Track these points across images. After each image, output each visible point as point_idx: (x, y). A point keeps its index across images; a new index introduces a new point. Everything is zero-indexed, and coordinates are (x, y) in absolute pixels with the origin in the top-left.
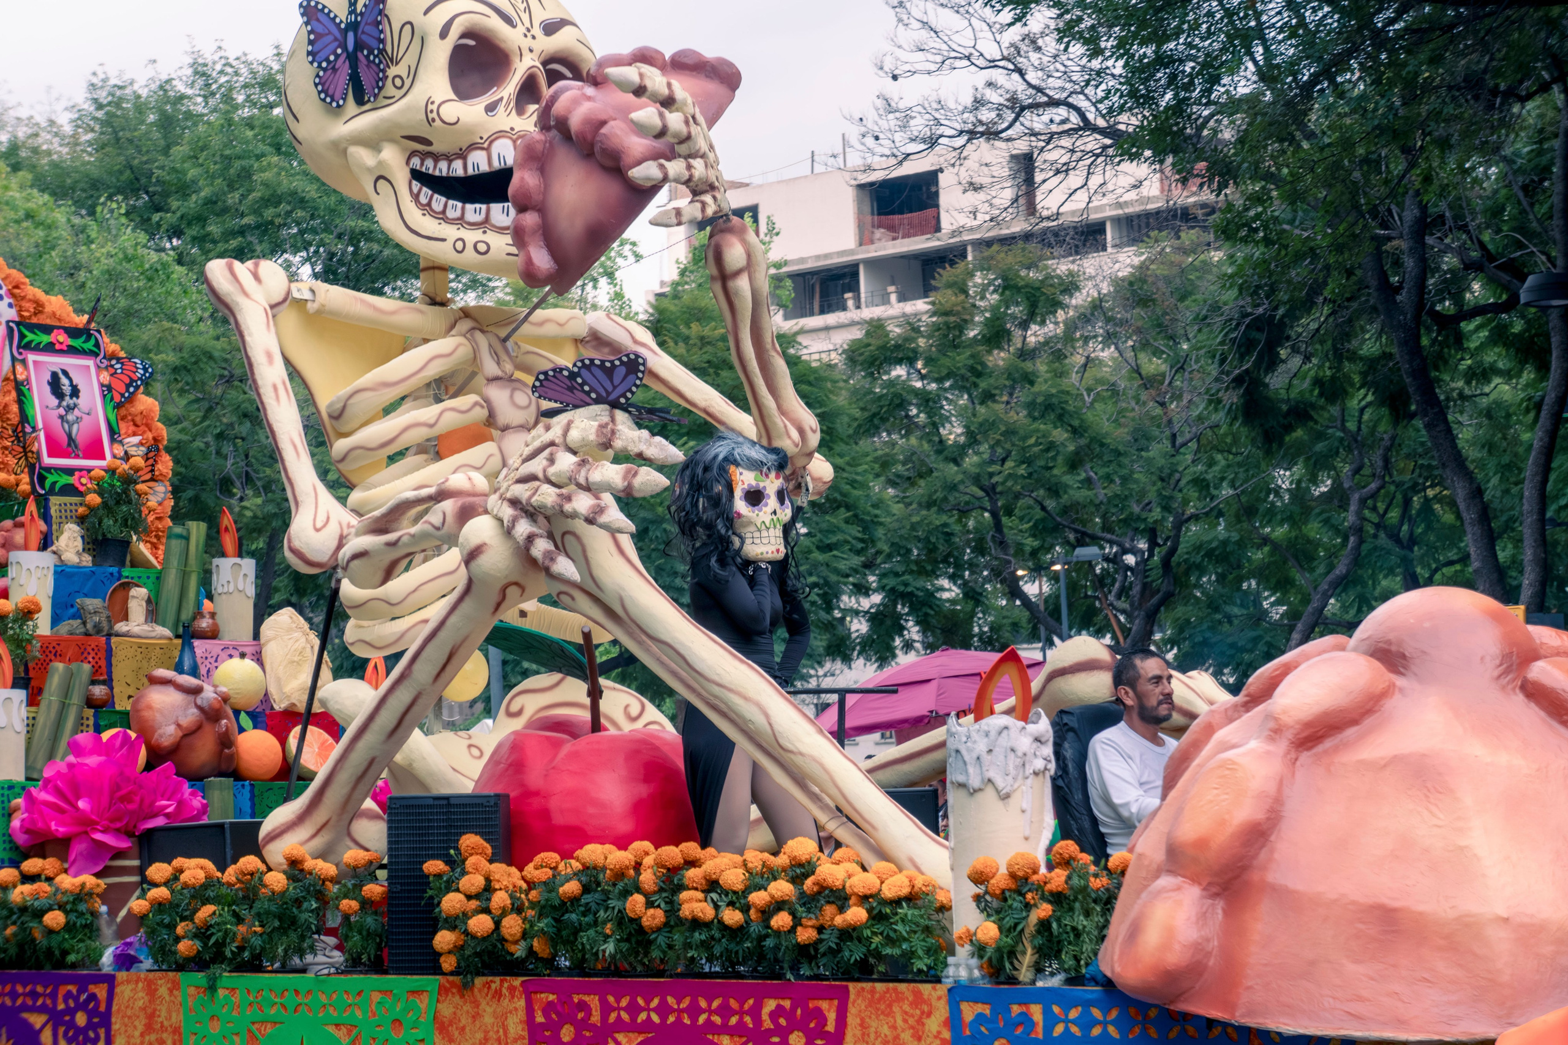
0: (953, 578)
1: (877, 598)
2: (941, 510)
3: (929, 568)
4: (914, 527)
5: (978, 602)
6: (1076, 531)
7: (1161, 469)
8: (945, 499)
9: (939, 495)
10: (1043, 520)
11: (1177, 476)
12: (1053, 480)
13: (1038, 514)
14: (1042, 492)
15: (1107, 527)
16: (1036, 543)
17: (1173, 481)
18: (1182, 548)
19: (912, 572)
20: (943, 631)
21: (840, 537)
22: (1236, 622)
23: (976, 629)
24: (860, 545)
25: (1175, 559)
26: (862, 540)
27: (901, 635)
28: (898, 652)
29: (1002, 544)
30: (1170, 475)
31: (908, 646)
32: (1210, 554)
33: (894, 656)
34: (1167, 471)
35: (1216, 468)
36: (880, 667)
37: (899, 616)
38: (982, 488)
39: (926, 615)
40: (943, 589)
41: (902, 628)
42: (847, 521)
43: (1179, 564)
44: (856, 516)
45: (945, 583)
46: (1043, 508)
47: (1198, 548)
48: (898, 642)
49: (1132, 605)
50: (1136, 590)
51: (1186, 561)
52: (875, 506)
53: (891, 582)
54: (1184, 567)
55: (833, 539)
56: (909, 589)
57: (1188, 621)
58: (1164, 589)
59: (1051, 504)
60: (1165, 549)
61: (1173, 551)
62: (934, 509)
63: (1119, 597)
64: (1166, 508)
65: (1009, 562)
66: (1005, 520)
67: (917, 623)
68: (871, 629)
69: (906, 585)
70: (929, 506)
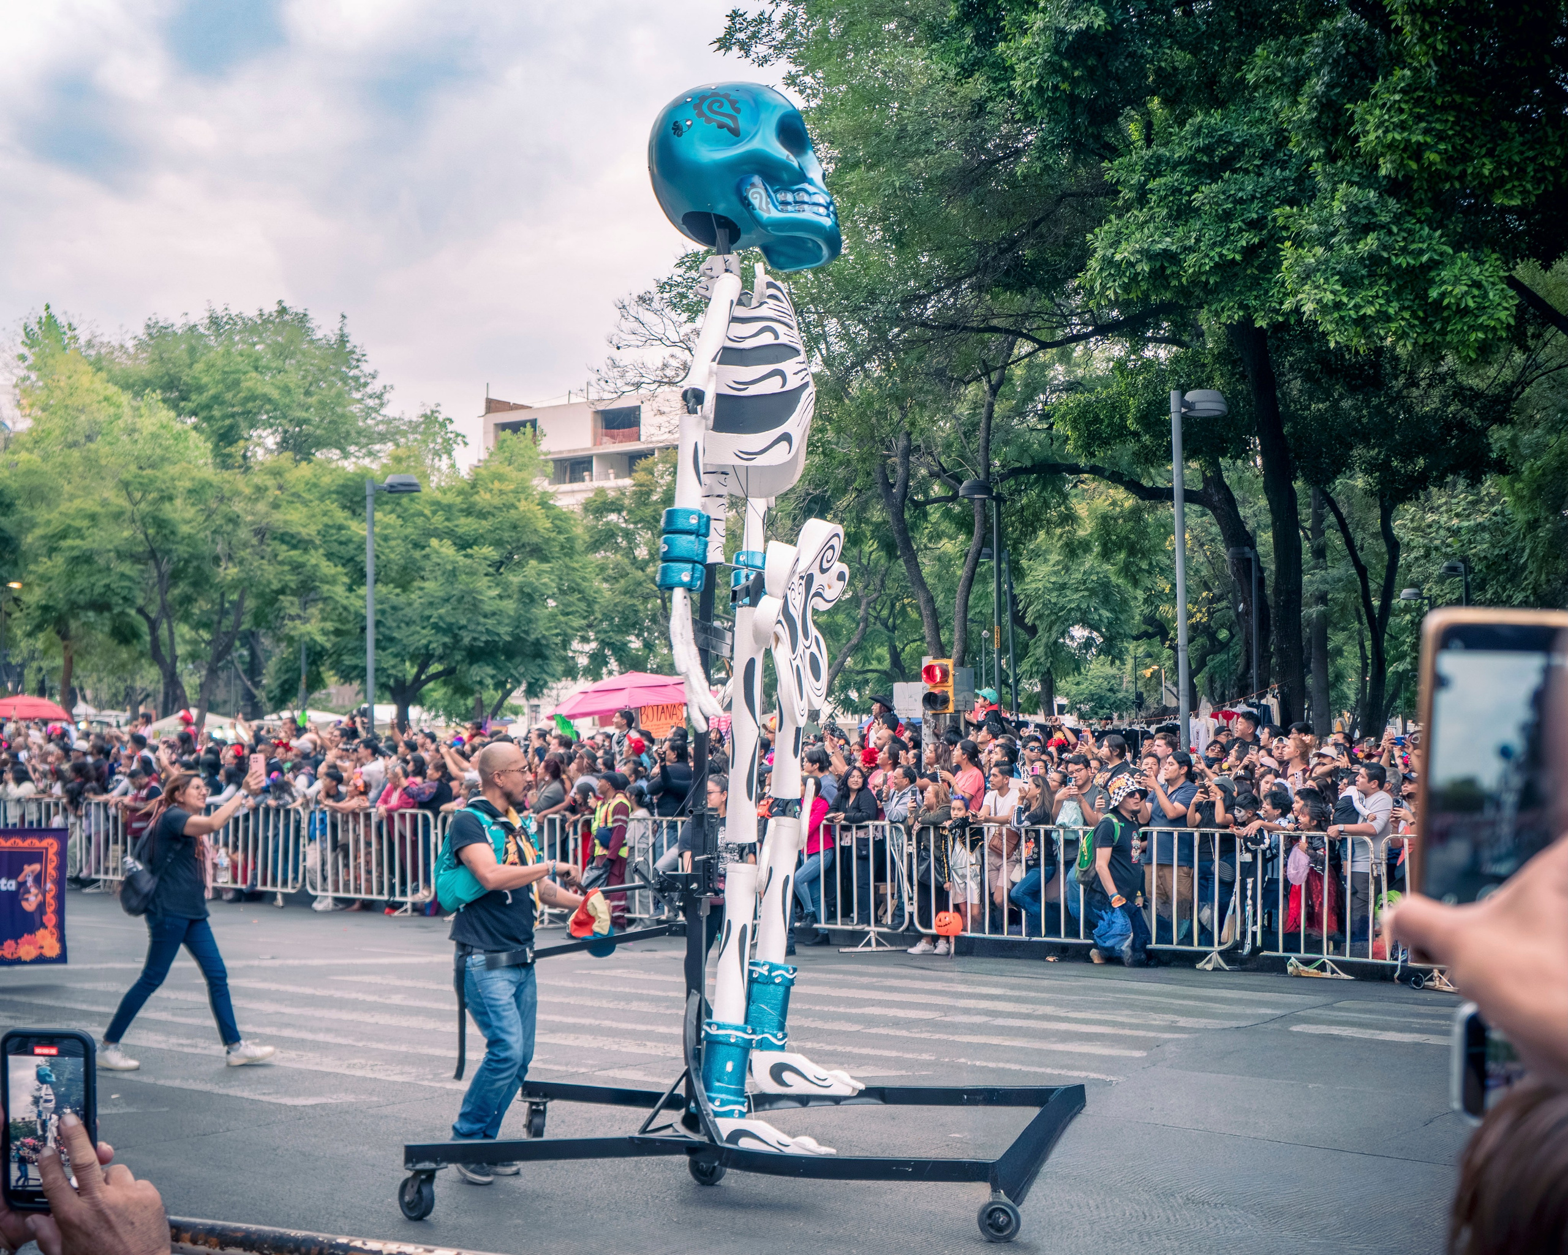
0: (638, 636)
1: (594, 645)
2: (632, 596)
3: (624, 629)
4: (616, 605)
8: (635, 590)
9: (632, 588)
19: (614, 631)
20: (630, 664)
21: (574, 608)
23: (649, 664)
24: (586, 614)
26: (587, 611)
27: (606, 667)
28: (604, 674)
31: (610, 671)
33: (602, 676)
36: (593, 683)
37: (606, 656)
39: (622, 655)
40: (631, 642)
41: (606, 663)
42: (579, 600)
44: (583, 597)
45: (632, 638)
48: (604, 670)
52: (595, 592)
53: (602, 636)
55: (570, 609)
56: (612, 641)
62: (628, 595)
67: (616, 660)
68: (589, 662)
69: (610, 638)
70: (625, 593)
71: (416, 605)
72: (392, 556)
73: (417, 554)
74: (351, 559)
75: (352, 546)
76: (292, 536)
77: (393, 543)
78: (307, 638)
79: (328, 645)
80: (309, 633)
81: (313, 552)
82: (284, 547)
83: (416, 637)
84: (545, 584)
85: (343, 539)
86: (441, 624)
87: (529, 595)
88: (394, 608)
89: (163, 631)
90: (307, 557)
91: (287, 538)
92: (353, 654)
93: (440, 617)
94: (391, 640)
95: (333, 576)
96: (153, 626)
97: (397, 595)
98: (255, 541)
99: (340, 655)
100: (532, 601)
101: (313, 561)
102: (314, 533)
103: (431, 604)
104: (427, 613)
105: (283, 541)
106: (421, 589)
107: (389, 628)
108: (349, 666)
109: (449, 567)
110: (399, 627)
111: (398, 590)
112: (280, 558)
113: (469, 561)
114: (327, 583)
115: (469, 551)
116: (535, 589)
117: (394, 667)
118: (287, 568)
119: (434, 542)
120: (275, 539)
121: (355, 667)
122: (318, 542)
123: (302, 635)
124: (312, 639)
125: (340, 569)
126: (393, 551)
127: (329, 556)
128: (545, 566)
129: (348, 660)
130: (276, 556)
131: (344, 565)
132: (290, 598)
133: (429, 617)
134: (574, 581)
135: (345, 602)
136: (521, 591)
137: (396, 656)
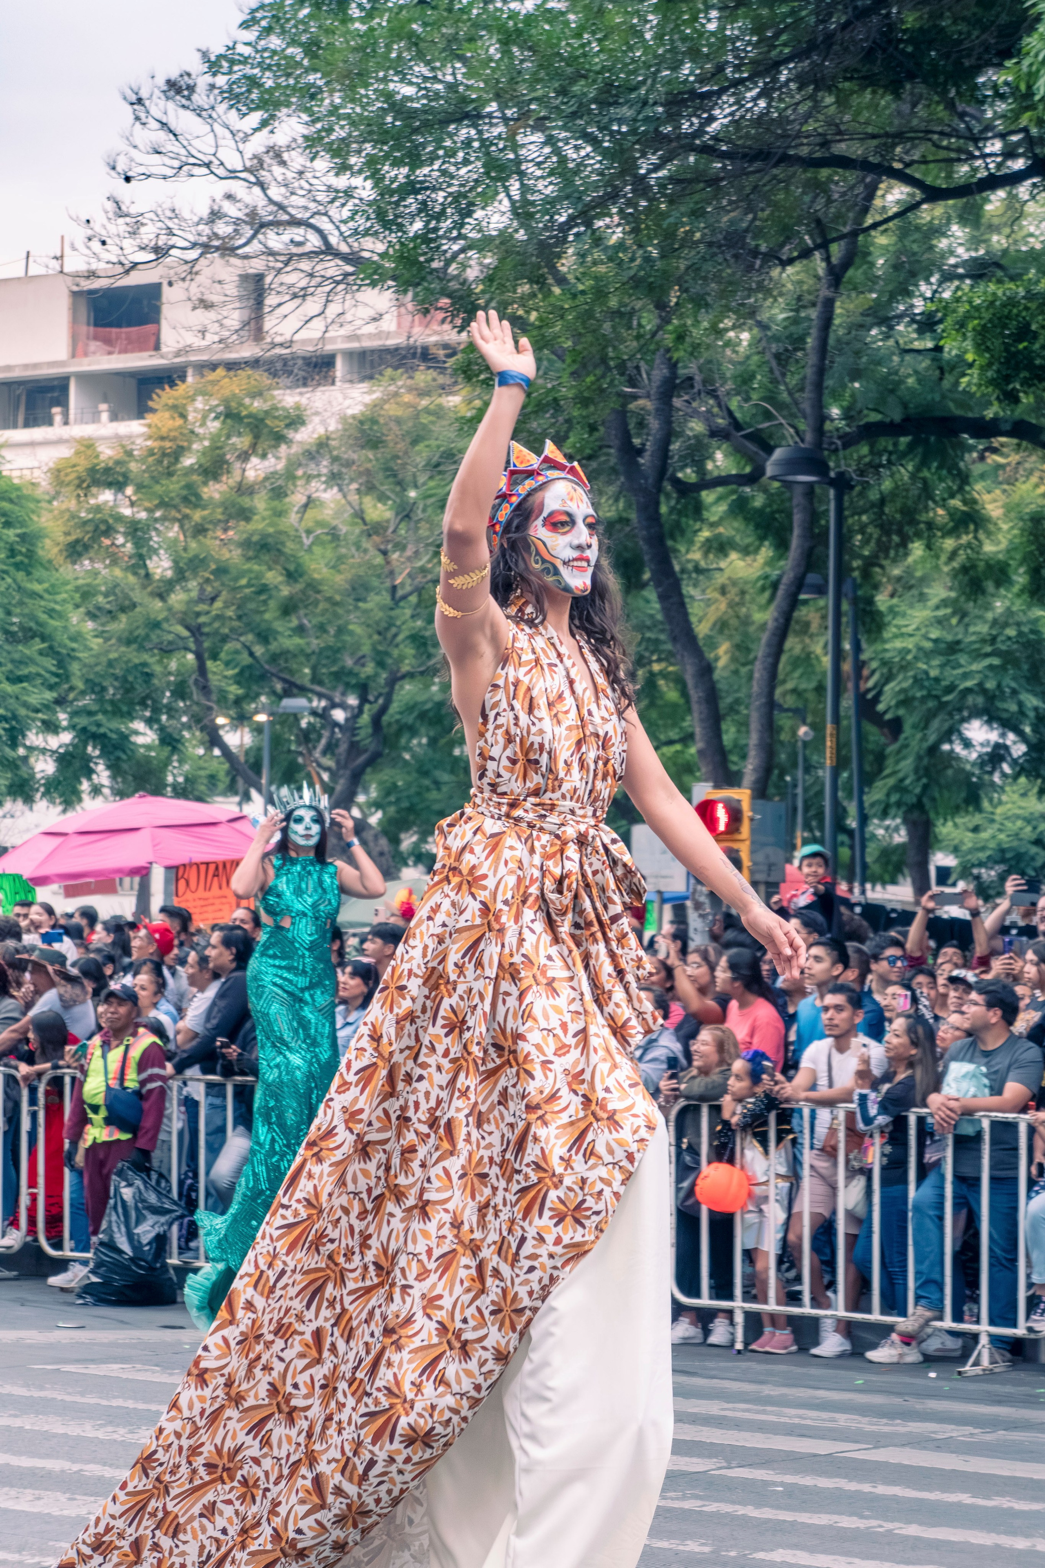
0: (149, 722)
1: (66, 737)
2: (141, 648)
3: (125, 709)
4: (111, 664)
5: (175, 749)
6: (284, 681)
7: (377, 623)
8: (147, 636)
9: (141, 632)
10: (249, 667)
11: (394, 630)
12: (263, 626)
13: (246, 659)
14: (250, 637)
15: (316, 679)
16: (240, 692)
17: (389, 635)
18: (394, 707)
19: (105, 712)
20: (135, 777)
21: (33, 669)
22: (445, 789)
23: (170, 779)
24: (54, 680)
25: (385, 719)
26: (55, 674)
27: (89, 779)
28: (85, 796)
29: (205, 689)
30: (387, 629)
31: (96, 791)
32: (423, 716)
33: (80, 800)
34: (384, 625)
36: (64, 811)
37: (89, 759)
38: (187, 628)
39: (118, 759)
40: (137, 733)
41: (89, 773)
42: (41, 653)
43: (389, 724)
44: (51, 647)
45: (139, 725)
46: (251, 654)
47: (410, 708)
48: (85, 786)
49: (338, 762)
50: (343, 748)
51: (398, 723)
52: (73, 639)
53: (83, 721)
54: (395, 727)
55: (25, 671)
56: (102, 730)
57: (395, 785)
58: (372, 748)
59: (259, 650)
60: (376, 707)
61: (383, 710)
62: (135, 646)
63: (324, 753)
64: (381, 664)
65: (210, 709)
66: (209, 664)
67: (108, 767)
68: (58, 770)
69: (99, 725)
70: (129, 642)
134: (33, 617)
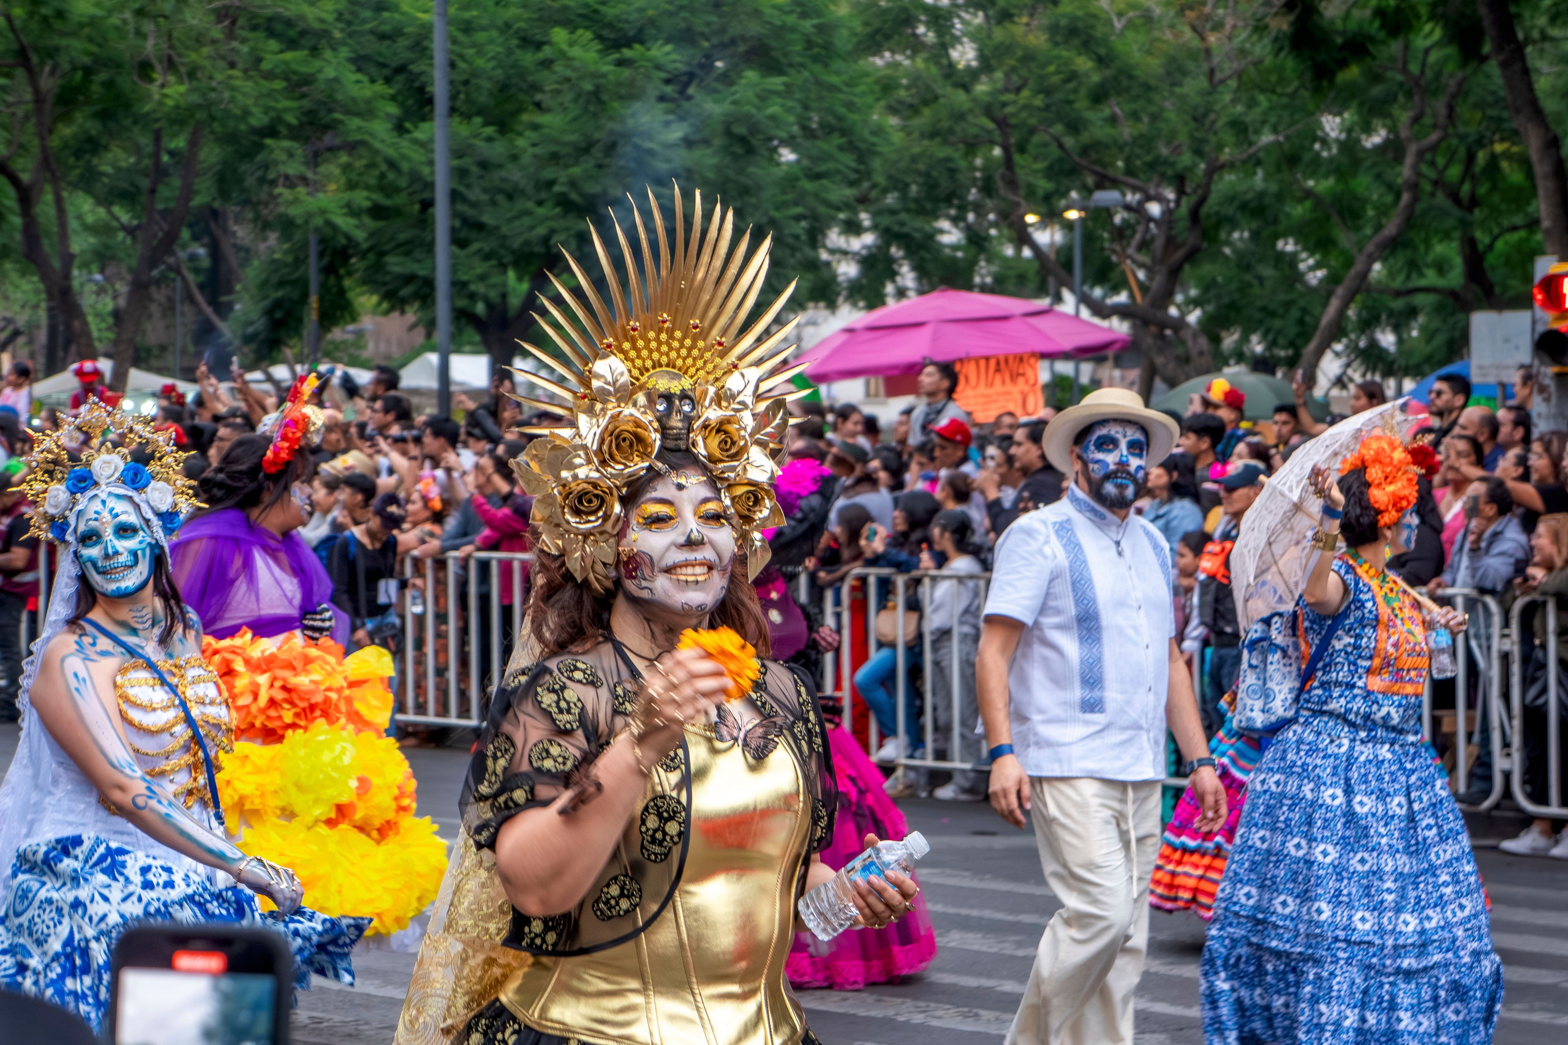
0: (955, 220)
1: (869, 239)
2: (946, 142)
3: (929, 206)
4: (914, 159)
5: (981, 249)
6: (1095, 173)
7: (1195, 108)
8: (951, 129)
9: (945, 124)
10: (1059, 160)
11: (1212, 116)
12: (1074, 115)
13: (1055, 151)
14: (1058, 129)
15: (1130, 171)
16: (1050, 186)
17: (1207, 123)
18: (1213, 199)
19: (907, 210)
21: (831, 166)
22: (1267, 284)
23: (977, 277)
24: (853, 176)
25: (1204, 210)
26: (857, 171)
27: (894, 281)
28: (889, 299)
29: (1012, 183)
30: (1205, 115)
31: (901, 293)
32: (1244, 207)
33: (884, 302)
34: (1201, 110)
35: (1258, 110)
36: (869, 311)
37: (893, 260)
38: (993, 119)
39: (923, 259)
40: (942, 231)
41: (892, 275)
42: (841, 148)
43: (1208, 216)
44: (851, 143)
45: (945, 224)
46: (1061, 146)
47: (1230, 199)
48: (889, 288)
49: (1153, 258)
50: (1159, 243)
51: (1217, 213)
52: (874, 134)
53: (886, 221)
54: (1213, 219)
55: (823, 167)
56: (905, 230)
57: (1214, 281)
58: (1190, 242)
59: (1069, 142)
60: (1194, 199)
61: (1202, 201)
62: (938, 140)
63: (1139, 249)
64: (1198, 152)
65: (1018, 204)
66: (1017, 158)
67: (913, 268)
68: (861, 272)
69: (902, 224)
70: (932, 136)
71: (526, 159)
72: (480, 62)
73: (528, 58)
74: (401, 69)
75: (402, 43)
76: (289, 23)
77: (480, 37)
78: (318, 221)
79: (360, 235)
80: (323, 212)
81: (328, 54)
82: (273, 45)
83: (527, 221)
84: (773, 118)
85: (386, 28)
86: (574, 196)
87: (743, 140)
88: (485, 165)
89: (45, 207)
90: (317, 63)
91: (279, 27)
92: (408, 254)
93: (573, 184)
94: (480, 227)
95: (368, 102)
96: (26, 197)
97: (489, 139)
98: (217, 33)
99: (382, 254)
100: (750, 151)
101: (330, 73)
102: (330, 18)
103: (555, 157)
104: (548, 174)
105: (272, 33)
106: (536, 127)
107: (474, 205)
108: (399, 276)
109: (588, 86)
110: (494, 203)
111: (490, 130)
112: (265, 66)
113: (626, 73)
114: (358, 114)
115: (627, 53)
116: (755, 128)
117: (482, 278)
118: (279, 85)
119: (559, 35)
120: (254, 28)
121: (410, 278)
122: (338, 35)
123: (309, 216)
124: (329, 223)
125: (380, 88)
126: (480, 53)
127: (360, 62)
128: (776, 82)
129: (396, 264)
130: (259, 60)
131: (388, 81)
132: (287, 144)
133: (551, 183)
134: (831, 111)
135: (391, 152)
136: (728, 133)
137: (487, 257)
